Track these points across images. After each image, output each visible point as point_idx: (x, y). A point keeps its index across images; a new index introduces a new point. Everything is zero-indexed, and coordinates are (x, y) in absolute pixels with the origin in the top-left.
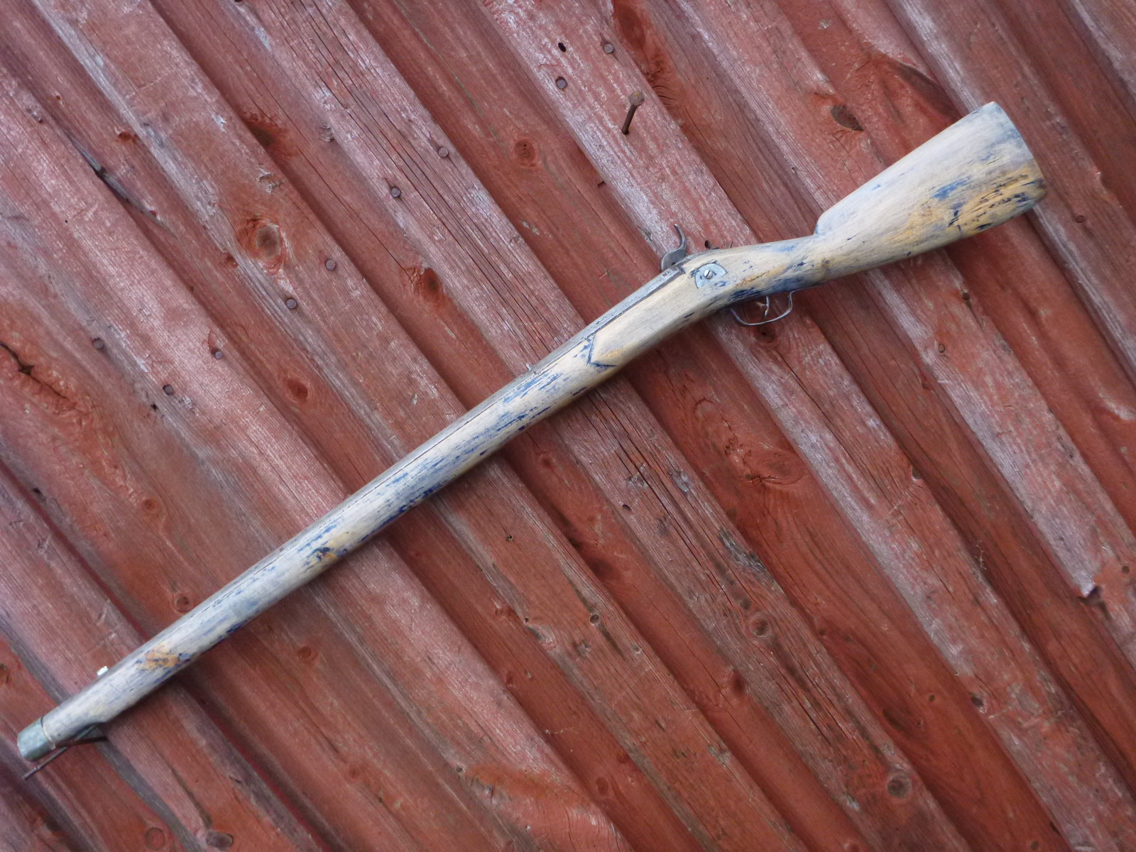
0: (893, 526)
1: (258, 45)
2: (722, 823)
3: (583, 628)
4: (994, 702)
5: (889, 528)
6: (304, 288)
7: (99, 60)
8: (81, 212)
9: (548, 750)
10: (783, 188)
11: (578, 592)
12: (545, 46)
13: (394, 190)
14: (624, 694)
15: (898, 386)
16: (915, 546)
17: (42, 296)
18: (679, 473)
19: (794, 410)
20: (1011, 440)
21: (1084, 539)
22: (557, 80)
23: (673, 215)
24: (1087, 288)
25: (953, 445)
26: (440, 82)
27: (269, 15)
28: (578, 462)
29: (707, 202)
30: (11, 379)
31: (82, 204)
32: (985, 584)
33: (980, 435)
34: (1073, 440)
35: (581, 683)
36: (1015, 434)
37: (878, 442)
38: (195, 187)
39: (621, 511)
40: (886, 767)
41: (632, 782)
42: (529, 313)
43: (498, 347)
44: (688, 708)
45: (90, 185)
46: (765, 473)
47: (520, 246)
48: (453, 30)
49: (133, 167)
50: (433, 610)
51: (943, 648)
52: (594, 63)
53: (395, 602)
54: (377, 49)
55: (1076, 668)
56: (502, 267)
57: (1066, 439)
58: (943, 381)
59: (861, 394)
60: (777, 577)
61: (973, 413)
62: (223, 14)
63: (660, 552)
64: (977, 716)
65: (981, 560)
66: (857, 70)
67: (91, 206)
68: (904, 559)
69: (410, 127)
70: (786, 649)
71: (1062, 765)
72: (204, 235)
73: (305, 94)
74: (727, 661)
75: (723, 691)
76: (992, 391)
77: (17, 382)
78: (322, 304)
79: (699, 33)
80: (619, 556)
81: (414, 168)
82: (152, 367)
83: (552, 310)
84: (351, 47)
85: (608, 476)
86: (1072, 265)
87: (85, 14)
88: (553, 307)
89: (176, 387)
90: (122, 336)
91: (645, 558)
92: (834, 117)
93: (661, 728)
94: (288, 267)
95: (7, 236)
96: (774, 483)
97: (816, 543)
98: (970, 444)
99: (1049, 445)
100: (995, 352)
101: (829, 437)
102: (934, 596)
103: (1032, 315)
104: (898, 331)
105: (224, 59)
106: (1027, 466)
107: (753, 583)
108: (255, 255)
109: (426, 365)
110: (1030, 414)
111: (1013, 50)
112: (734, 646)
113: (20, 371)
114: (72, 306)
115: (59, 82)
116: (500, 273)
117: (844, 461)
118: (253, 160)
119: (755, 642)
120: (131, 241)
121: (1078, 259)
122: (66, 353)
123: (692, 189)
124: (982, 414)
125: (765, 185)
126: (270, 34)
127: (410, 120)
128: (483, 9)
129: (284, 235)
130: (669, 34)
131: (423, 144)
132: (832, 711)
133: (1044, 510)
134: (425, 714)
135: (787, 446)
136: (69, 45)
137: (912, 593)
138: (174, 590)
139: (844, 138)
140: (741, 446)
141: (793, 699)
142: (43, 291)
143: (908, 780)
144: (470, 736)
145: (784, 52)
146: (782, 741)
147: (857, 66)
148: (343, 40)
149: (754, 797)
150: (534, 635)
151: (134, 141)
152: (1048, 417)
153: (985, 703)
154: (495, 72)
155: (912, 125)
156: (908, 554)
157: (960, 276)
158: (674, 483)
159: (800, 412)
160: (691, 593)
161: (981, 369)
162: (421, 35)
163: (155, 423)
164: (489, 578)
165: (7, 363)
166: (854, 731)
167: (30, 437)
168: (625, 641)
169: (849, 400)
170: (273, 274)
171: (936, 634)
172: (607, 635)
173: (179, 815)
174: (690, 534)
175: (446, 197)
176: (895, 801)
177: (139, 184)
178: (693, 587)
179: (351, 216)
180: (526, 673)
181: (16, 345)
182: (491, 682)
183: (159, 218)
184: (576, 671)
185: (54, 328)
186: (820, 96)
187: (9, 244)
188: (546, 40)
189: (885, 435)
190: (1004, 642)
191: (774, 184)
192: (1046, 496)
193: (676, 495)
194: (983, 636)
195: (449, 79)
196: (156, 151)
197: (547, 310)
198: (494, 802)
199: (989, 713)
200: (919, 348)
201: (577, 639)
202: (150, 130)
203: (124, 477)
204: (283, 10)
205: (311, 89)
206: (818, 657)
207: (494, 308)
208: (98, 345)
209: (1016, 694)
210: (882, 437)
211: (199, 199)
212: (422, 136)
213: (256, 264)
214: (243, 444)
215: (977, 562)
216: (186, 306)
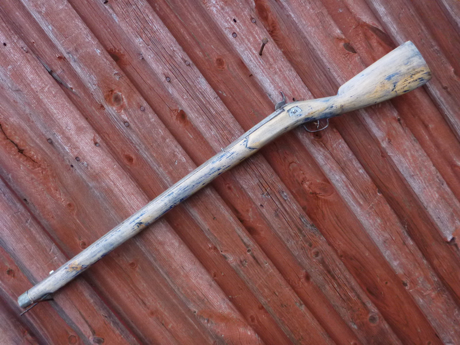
0: (370, 213)
1: (113, 21)
2: (301, 334)
3: (244, 255)
4: (412, 284)
5: (368, 214)
6: (132, 118)
7: (50, 27)
8: (43, 88)
9: (230, 304)
10: (324, 77)
11: (242, 240)
12: (228, 20)
13: (168, 78)
14: (261, 281)
15: (371, 156)
16: (379, 221)
17: (27, 122)
18: (283, 192)
19: (329, 166)
20: (418, 178)
21: (448, 218)
22: (233, 34)
23: (280, 87)
24: (448, 116)
25: (394, 180)
26: (186, 35)
27: (117, 9)
28: (242, 187)
29: (293, 83)
30: (15, 155)
31: (43, 85)
32: (407, 236)
33: (405, 176)
34: (443, 178)
35: (244, 277)
36: (419, 175)
37: (363, 179)
38: (88, 78)
39: (259, 207)
40: (368, 311)
41: (265, 317)
42: (222, 127)
43: (210, 141)
44: (287, 287)
45: (46, 77)
46: (318, 192)
47: (218, 100)
48: (191, 14)
49: (63, 70)
50: (184, 247)
51: (391, 262)
52: (247, 27)
53: (169, 244)
54: (161, 22)
55: (445, 270)
56: (211, 109)
57: (440, 177)
58: (390, 154)
59: (356, 160)
60: (323, 234)
61: (402, 167)
62: (99, 9)
63: (276, 224)
64: (405, 290)
65: (406, 227)
66: (354, 29)
67: (47, 85)
68: (375, 226)
69: (174, 53)
70: (327, 263)
71: (440, 310)
72: (92, 97)
73: (132, 40)
74: (303, 268)
75: (301, 280)
76: (410, 158)
77: (17, 156)
78: (139, 125)
79: (290, 14)
80: (259, 226)
81: (176, 69)
82: (71, 150)
83: (231, 126)
84: (150, 21)
85: (254, 193)
86: (442, 107)
87: (44, 9)
88: (232, 125)
89: (80, 158)
90: (59, 137)
91: (269, 227)
92: (345, 48)
93: (276, 295)
94: (125, 110)
95: (13, 98)
96: (321, 196)
97: (339, 220)
98: (401, 180)
99: (433, 179)
100: (411, 142)
101: (343, 177)
102: (387, 241)
103: (426, 127)
104: (371, 134)
105: (100, 27)
106: (425, 188)
107: (313, 236)
108: (112, 105)
109: (181, 149)
110: (426, 167)
111: (417, 19)
112: (306, 262)
113: (19, 152)
114: (39, 126)
115: (34, 36)
116: (210, 112)
117: (350, 187)
118: (111, 67)
119: (314, 260)
120: (63, 100)
121: (445, 104)
122: (37, 144)
123: (288, 77)
124: (406, 167)
125: (317, 75)
126: (118, 16)
127: (174, 50)
128: (203, 5)
129: (123, 97)
130: (278, 15)
131: (179, 60)
132: (346, 288)
133: (432, 206)
134: (181, 290)
135: (327, 181)
136: (38, 22)
137: (378, 240)
138: (80, 240)
139: (349, 56)
140: (308, 181)
141: (330, 283)
142: (28, 120)
143: (377, 316)
144: (199, 299)
145: (324, 22)
146: (325, 300)
147: (354, 27)
148: (147, 19)
149: (314, 323)
150: (225, 258)
151: (64, 60)
152: (433, 168)
153: (408, 285)
154: (208, 31)
155: (376, 51)
156: (376, 224)
157: (397, 112)
158: (281, 196)
159: (332, 167)
160: (288, 240)
161: (405, 149)
162: (178, 16)
163: (72, 172)
164: (206, 234)
165: (13, 148)
166: (355, 296)
167: (23, 178)
168: (261, 260)
169: (352, 162)
170: (119, 112)
171: (388, 257)
172: (254, 258)
173: (82, 330)
174: (287, 216)
175: (188, 81)
176: (372, 325)
177: (66, 77)
178: (288, 238)
179: (150, 89)
180: (221, 273)
181: (17, 141)
182: (207, 277)
183: (74, 90)
184: (242, 272)
185: (32, 134)
186: (339, 39)
187: (14, 101)
188: (228, 18)
189: (367, 176)
190: (416, 260)
191: (320, 75)
192: (432, 200)
193: (282, 200)
194: (407, 258)
195: (190, 34)
196: (72, 64)
197: (229, 126)
198: (209, 325)
199: (410, 289)
200: (380, 140)
201: (242, 259)
202: (70, 55)
203: (60, 195)
204: (123, 7)
205: (134, 38)
206: (340, 266)
207: (208, 125)
208: (49, 141)
209: (421, 281)
210: (365, 177)
211: (90, 83)
212: (179, 57)
213: (112, 109)
214: (107, 181)
215: (404, 227)
216: (84, 125)
